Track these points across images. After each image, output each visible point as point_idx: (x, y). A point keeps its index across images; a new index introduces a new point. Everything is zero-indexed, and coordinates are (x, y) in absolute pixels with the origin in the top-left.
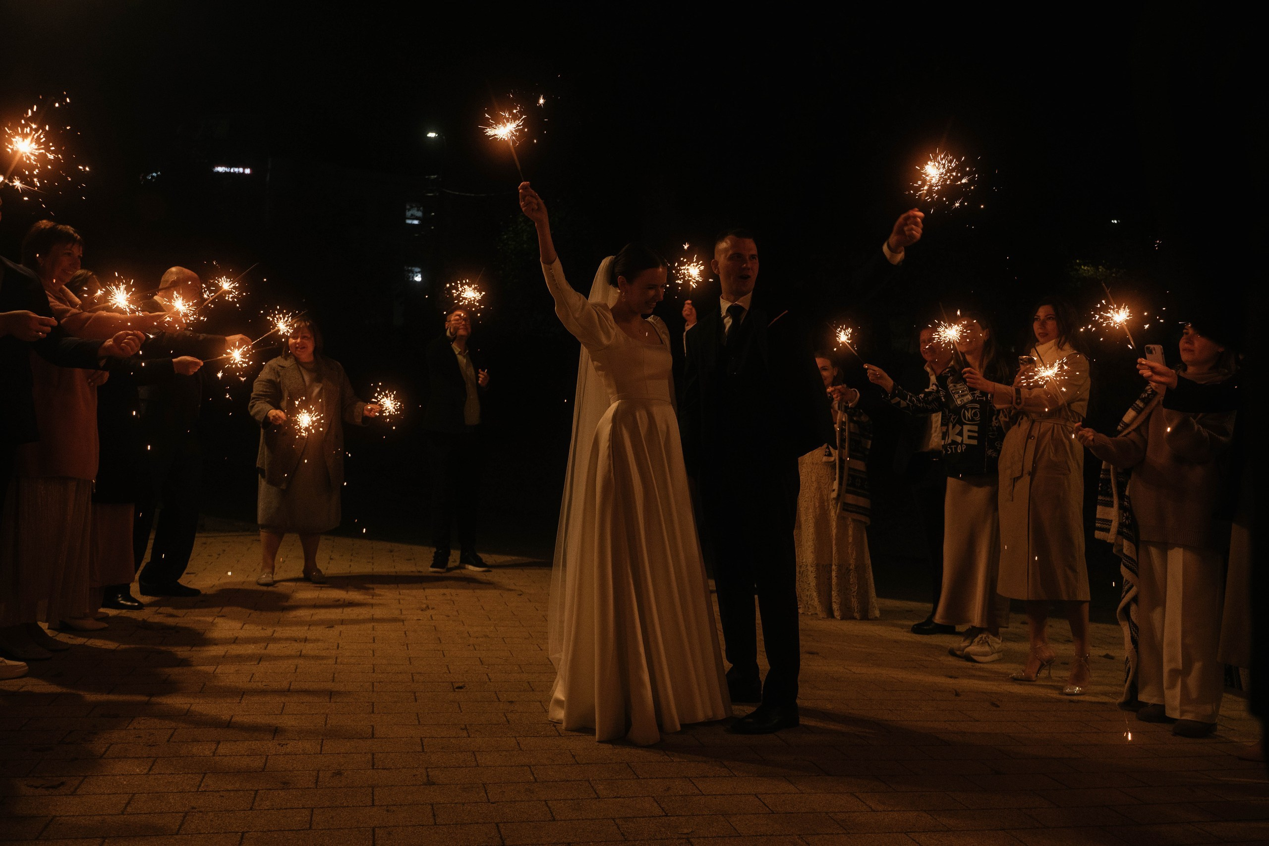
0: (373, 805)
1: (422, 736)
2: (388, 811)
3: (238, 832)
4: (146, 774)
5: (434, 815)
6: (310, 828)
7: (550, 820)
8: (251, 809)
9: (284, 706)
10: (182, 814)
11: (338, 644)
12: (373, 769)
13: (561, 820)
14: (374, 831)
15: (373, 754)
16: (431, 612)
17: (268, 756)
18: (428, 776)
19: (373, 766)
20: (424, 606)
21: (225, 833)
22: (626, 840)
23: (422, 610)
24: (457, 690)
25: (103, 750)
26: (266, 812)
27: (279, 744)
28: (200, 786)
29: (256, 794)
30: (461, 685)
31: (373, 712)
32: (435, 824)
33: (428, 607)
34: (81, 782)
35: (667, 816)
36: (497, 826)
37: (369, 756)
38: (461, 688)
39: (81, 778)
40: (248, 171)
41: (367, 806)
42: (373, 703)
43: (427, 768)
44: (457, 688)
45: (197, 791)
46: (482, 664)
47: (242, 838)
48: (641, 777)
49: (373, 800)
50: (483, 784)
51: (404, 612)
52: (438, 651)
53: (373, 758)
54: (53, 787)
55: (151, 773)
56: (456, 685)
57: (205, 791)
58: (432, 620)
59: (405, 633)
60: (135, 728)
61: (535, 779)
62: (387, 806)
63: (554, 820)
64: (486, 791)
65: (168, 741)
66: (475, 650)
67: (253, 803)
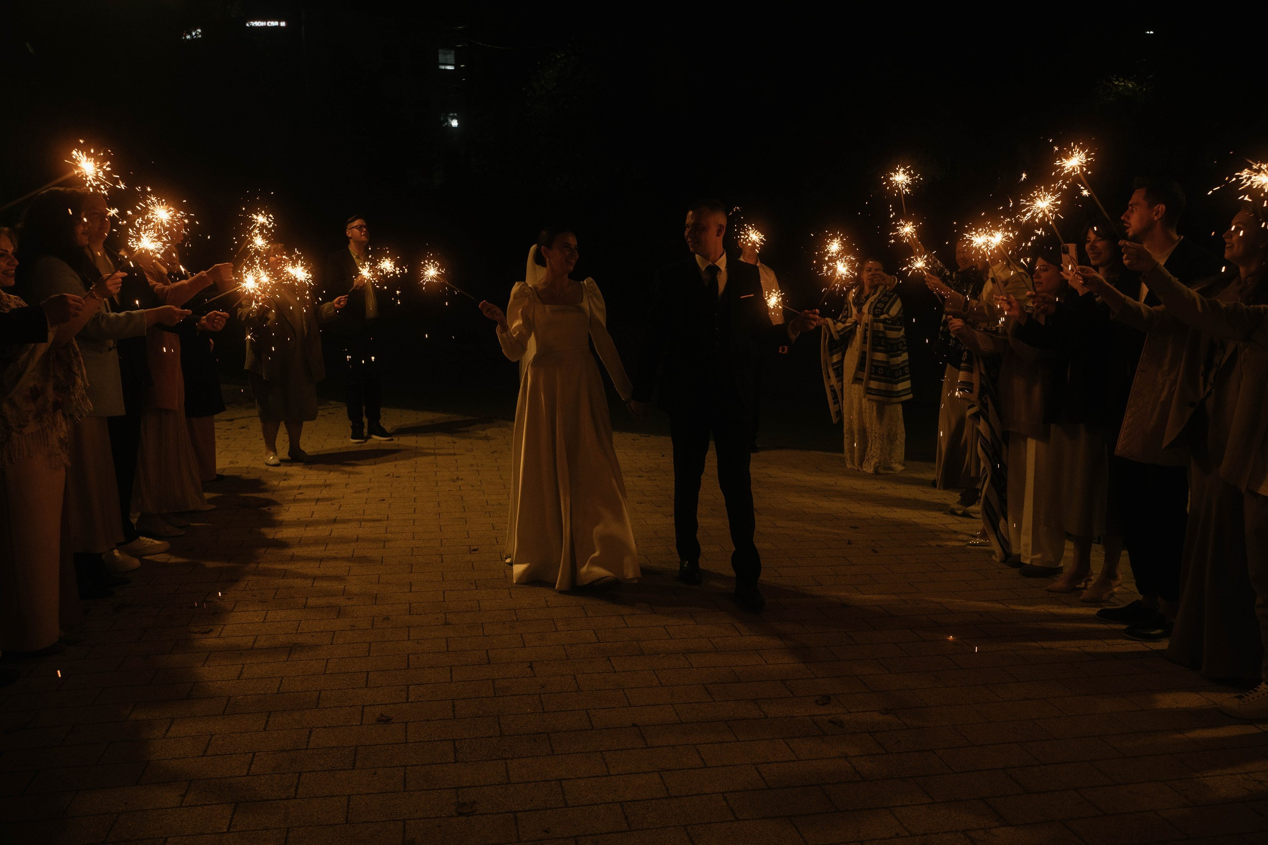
0: (409, 640)
1: (444, 589)
2: (418, 643)
3: (324, 659)
4: (263, 622)
5: (447, 645)
6: (369, 655)
7: (522, 647)
8: (331, 644)
9: (350, 569)
10: (288, 649)
11: (388, 515)
12: (410, 614)
13: (529, 647)
14: (408, 656)
15: (410, 604)
16: (460, 483)
17: (340, 607)
18: (446, 619)
19: (410, 612)
20: (455, 477)
21: (317, 660)
22: (568, 659)
23: (453, 481)
24: (472, 552)
25: (233, 606)
26: (341, 645)
27: (347, 599)
28: (298, 630)
29: (334, 634)
30: (475, 547)
31: (411, 572)
32: (448, 651)
33: (458, 478)
34: (222, 629)
35: (599, 642)
36: (487, 651)
37: (408, 605)
38: (475, 550)
39: (222, 626)
40: (283, 24)
41: (405, 640)
42: (412, 565)
43: (445, 613)
44: (472, 551)
45: (297, 633)
46: (494, 529)
47: (327, 663)
48: (589, 616)
49: (409, 636)
50: (482, 624)
51: (439, 484)
52: (463, 518)
53: (410, 607)
54: (206, 633)
55: (265, 621)
56: (472, 548)
57: (302, 633)
58: (461, 490)
59: (439, 504)
60: (250, 590)
61: (517, 619)
62: (418, 640)
63: (524, 647)
64: (483, 628)
65: (274, 598)
66: (490, 517)
67: (333, 640)
